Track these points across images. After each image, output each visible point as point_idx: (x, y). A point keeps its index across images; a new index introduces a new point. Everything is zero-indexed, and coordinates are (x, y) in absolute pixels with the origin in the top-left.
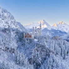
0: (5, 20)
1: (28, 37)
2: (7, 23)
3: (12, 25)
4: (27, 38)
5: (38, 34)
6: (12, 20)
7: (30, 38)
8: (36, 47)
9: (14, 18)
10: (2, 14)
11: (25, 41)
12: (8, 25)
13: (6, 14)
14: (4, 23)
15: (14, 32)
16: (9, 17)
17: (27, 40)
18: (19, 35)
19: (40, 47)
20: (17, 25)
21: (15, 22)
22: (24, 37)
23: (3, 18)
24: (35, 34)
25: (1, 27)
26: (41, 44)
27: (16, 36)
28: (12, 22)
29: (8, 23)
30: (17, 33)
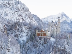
0: (18, 13)
1: (42, 35)
2: (20, 16)
3: (26, 17)
4: (40, 36)
5: (56, 31)
6: (26, 13)
7: (44, 37)
8: (53, 52)
9: (29, 10)
10: (15, 6)
11: (37, 41)
12: (22, 18)
13: (19, 6)
14: (17, 16)
15: (27, 27)
16: (23, 9)
17: (41, 40)
18: (32, 30)
19: (59, 51)
20: (32, 18)
21: (30, 15)
22: (37, 35)
23: (16, 11)
24: (52, 30)
25: (14, 20)
26: (59, 46)
27: (28, 32)
28: (27, 15)
29: (22, 16)
30: (29, 28)
